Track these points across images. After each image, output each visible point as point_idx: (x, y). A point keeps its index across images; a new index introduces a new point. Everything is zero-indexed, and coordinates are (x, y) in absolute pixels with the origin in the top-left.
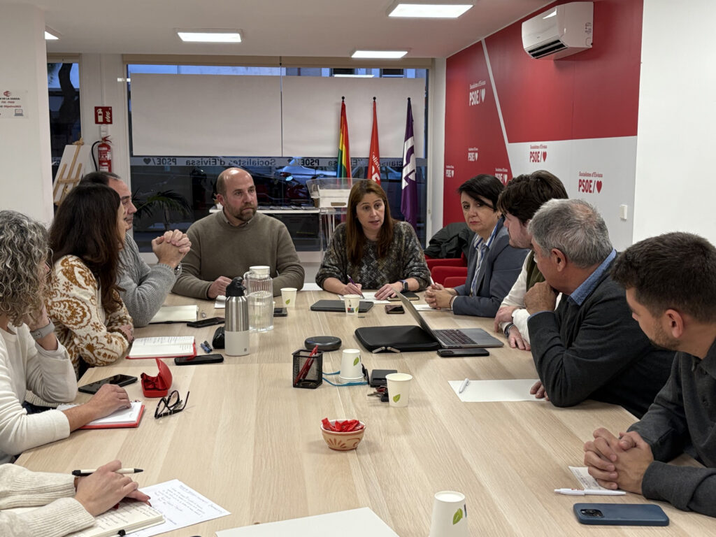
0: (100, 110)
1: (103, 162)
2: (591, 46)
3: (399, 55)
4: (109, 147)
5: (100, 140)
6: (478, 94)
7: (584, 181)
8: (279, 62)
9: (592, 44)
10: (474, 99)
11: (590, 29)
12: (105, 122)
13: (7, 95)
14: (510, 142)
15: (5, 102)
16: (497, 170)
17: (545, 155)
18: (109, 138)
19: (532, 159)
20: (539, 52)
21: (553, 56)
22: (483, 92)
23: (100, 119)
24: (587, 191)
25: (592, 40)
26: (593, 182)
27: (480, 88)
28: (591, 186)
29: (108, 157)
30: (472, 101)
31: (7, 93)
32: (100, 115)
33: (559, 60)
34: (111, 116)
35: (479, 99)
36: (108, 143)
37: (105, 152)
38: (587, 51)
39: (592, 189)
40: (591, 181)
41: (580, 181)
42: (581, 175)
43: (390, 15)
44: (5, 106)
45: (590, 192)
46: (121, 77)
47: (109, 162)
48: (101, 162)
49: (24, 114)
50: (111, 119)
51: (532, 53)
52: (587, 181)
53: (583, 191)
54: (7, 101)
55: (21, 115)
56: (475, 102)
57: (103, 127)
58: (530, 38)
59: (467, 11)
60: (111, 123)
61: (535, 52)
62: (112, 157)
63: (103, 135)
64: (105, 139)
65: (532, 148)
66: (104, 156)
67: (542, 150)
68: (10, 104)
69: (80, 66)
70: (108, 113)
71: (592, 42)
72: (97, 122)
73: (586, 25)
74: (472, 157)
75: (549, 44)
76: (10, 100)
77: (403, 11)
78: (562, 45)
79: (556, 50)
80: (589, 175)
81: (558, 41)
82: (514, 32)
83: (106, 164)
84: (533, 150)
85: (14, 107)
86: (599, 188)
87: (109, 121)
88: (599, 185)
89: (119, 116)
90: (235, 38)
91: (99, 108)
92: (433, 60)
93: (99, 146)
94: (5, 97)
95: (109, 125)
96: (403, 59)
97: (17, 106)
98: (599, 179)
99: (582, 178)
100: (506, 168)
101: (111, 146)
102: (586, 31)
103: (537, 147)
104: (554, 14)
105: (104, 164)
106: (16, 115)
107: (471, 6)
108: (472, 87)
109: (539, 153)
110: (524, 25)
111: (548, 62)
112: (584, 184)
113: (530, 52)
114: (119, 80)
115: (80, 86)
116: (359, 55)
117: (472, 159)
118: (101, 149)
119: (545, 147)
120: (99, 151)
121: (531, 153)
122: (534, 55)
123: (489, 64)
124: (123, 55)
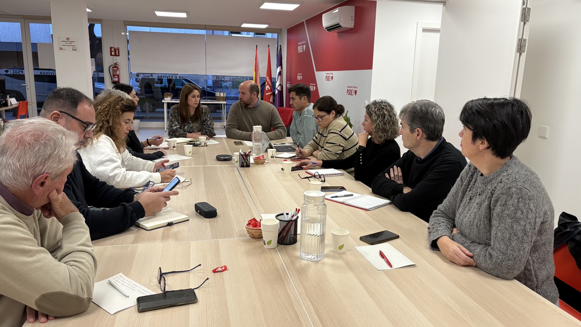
0: (113, 49)
1: (115, 75)
2: (353, 27)
3: (264, 26)
4: (118, 68)
5: (114, 64)
6: (302, 47)
7: (349, 90)
8: (205, 27)
9: (354, 26)
10: (300, 49)
11: (353, 19)
12: (115, 55)
13: (68, 40)
14: (316, 71)
15: (67, 43)
16: (311, 84)
17: (332, 77)
18: (118, 64)
19: (327, 79)
20: (330, 29)
21: (337, 30)
22: (305, 46)
23: (113, 53)
24: (350, 95)
25: (354, 24)
26: (353, 90)
27: (303, 44)
28: (352, 92)
29: (118, 73)
30: (299, 50)
31: (68, 39)
32: (113, 51)
33: (339, 33)
34: (119, 52)
35: (303, 49)
36: (117, 66)
37: (116, 71)
38: (351, 29)
39: (352, 94)
40: (352, 90)
41: (348, 90)
42: (348, 87)
43: (260, 8)
44: (67, 45)
45: (352, 95)
46: (123, 32)
47: (118, 76)
48: (114, 76)
49: (77, 49)
50: (119, 54)
51: (327, 29)
52: (351, 90)
53: (349, 94)
54: (68, 43)
55: (76, 50)
56: (301, 51)
57: (115, 57)
58: (326, 21)
59: (297, 8)
60: (119, 56)
61: (328, 29)
62: (119, 73)
63: (115, 62)
64: (116, 64)
65: (327, 74)
66: (116, 73)
67: (331, 75)
68: (69, 44)
69: (101, 25)
70: (117, 51)
71: (354, 25)
72: (111, 55)
73: (351, 17)
74: (299, 78)
75: (335, 25)
76: (69, 42)
77: (267, 6)
78: (340, 26)
79: (338, 28)
80: (351, 87)
81: (339, 24)
82: (318, 18)
83: (117, 76)
84: (327, 75)
85: (72, 46)
86: (356, 94)
87: (118, 55)
88: (356, 92)
89: (123, 53)
90: (184, 15)
91: (113, 48)
92: (281, 29)
93: (113, 67)
94: (67, 40)
95: (118, 57)
96: (266, 29)
97: (73, 46)
98: (356, 89)
99: (348, 89)
100: (315, 83)
101: (119, 68)
102: (351, 20)
103: (329, 74)
104: (337, 11)
105: (115, 76)
106: (73, 50)
107: (299, 5)
108: (299, 44)
109: (330, 76)
110: (323, 15)
111: (334, 34)
112: (349, 91)
113: (326, 28)
114: (123, 33)
115: (102, 35)
116: (244, 25)
117: (299, 79)
118: (114, 69)
119: (333, 74)
120: (113, 70)
121: (326, 76)
122: (328, 30)
123: (307, 33)
124: (124, 21)
